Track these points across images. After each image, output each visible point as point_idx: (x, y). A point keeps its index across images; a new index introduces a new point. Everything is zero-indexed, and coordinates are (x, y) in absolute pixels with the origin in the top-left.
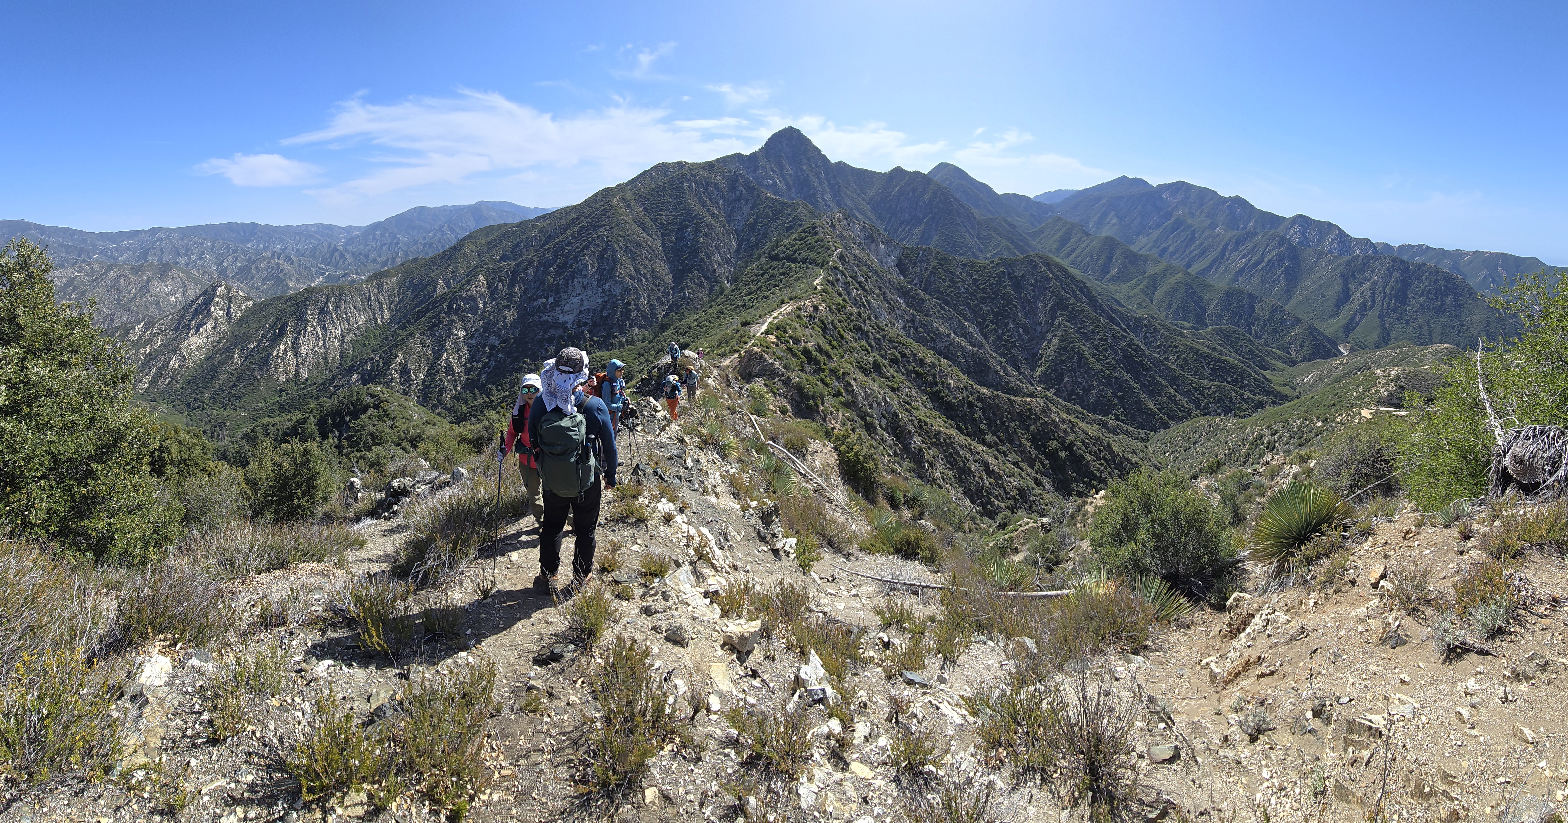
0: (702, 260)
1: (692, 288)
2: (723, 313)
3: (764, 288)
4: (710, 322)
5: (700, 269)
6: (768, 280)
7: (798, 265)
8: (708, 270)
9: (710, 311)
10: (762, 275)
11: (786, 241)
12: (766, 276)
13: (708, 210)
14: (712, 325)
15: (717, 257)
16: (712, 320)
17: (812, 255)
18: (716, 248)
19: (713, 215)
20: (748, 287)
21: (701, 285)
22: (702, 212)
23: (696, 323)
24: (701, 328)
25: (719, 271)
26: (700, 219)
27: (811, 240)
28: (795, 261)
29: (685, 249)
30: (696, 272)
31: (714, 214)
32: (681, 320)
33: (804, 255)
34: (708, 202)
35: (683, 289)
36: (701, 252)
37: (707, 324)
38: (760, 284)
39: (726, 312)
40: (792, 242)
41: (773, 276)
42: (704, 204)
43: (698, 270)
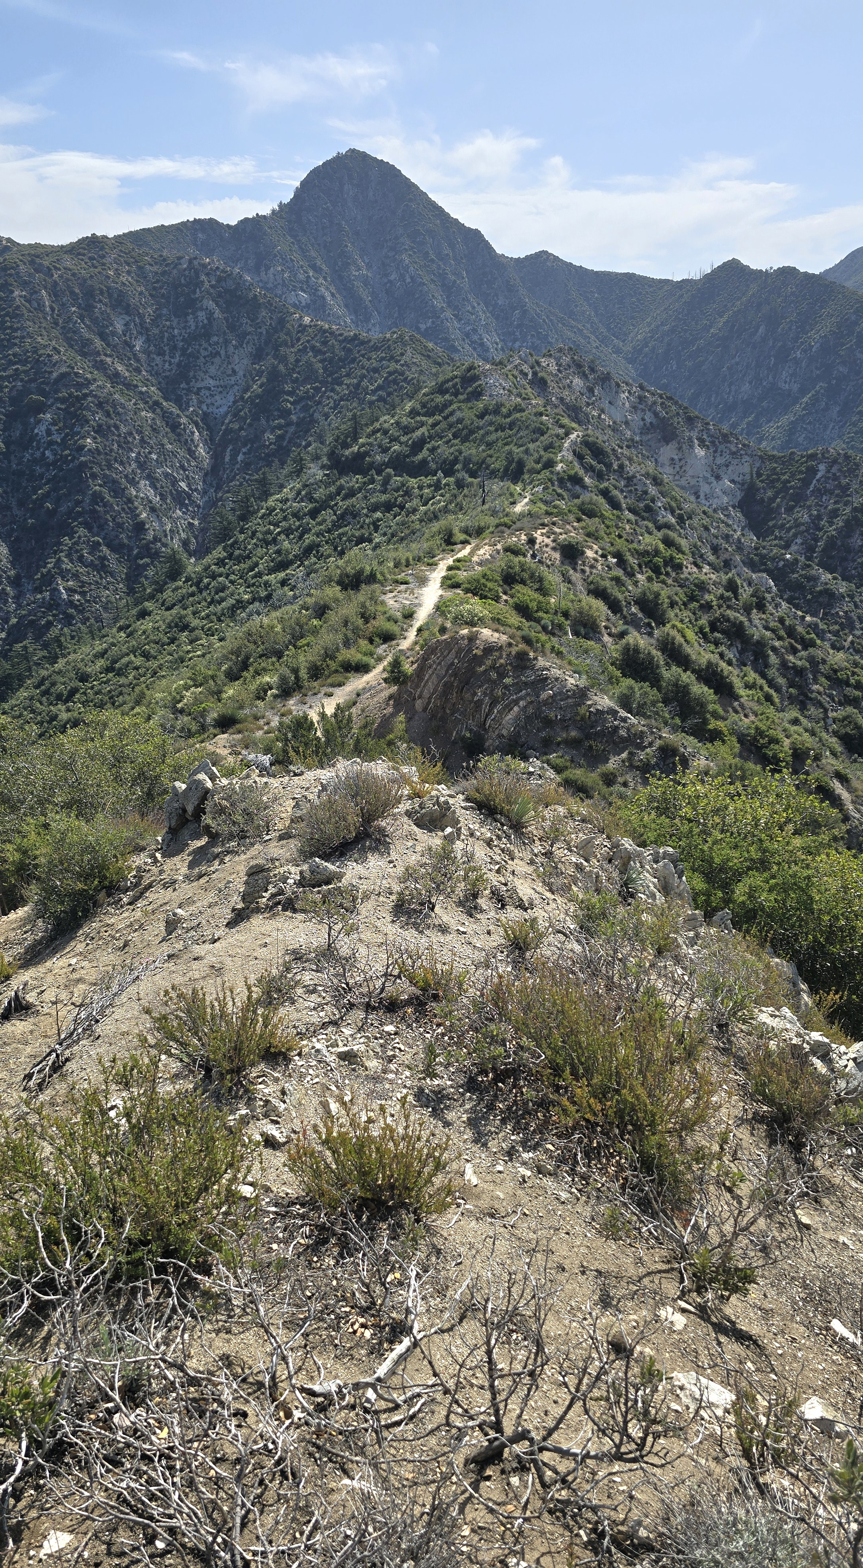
0: (97, 498)
1: (76, 576)
2: (185, 627)
3: (326, 549)
4: (146, 656)
5: (94, 522)
6: (336, 526)
7: (426, 480)
8: (120, 526)
9: (147, 624)
10: (314, 514)
11: (387, 420)
12: (328, 516)
13: (101, 366)
14: (153, 664)
15: (145, 489)
16: (152, 649)
17: (471, 451)
18: (142, 466)
19: (115, 378)
20: (272, 549)
21: (102, 567)
22: (83, 368)
23: (101, 663)
24: (120, 673)
25: (153, 528)
26: (79, 386)
27: (466, 413)
28: (420, 470)
29: (39, 470)
30: (82, 531)
31: (117, 374)
32: (53, 660)
33: (445, 451)
34: (98, 343)
35: (48, 580)
36: (94, 476)
37: (138, 661)
38: (309, 539)
39: (195, 622)
40: (405, 421)
41: (351, 514)
42: (84, 349)
43: (88, 526)
